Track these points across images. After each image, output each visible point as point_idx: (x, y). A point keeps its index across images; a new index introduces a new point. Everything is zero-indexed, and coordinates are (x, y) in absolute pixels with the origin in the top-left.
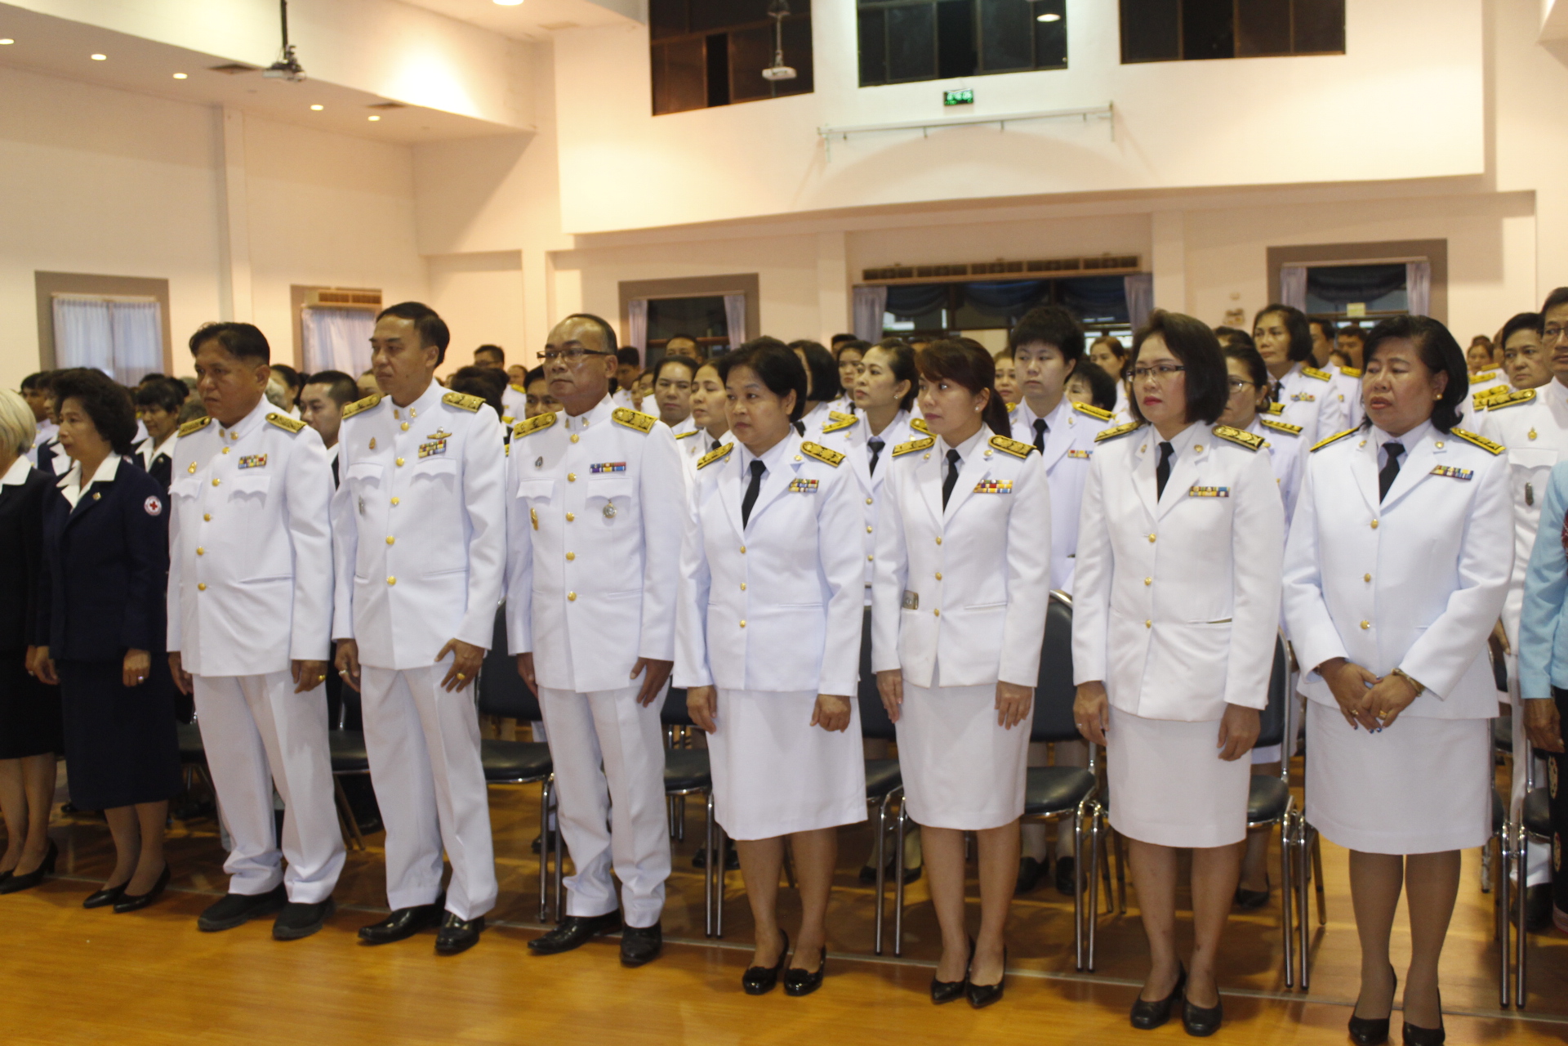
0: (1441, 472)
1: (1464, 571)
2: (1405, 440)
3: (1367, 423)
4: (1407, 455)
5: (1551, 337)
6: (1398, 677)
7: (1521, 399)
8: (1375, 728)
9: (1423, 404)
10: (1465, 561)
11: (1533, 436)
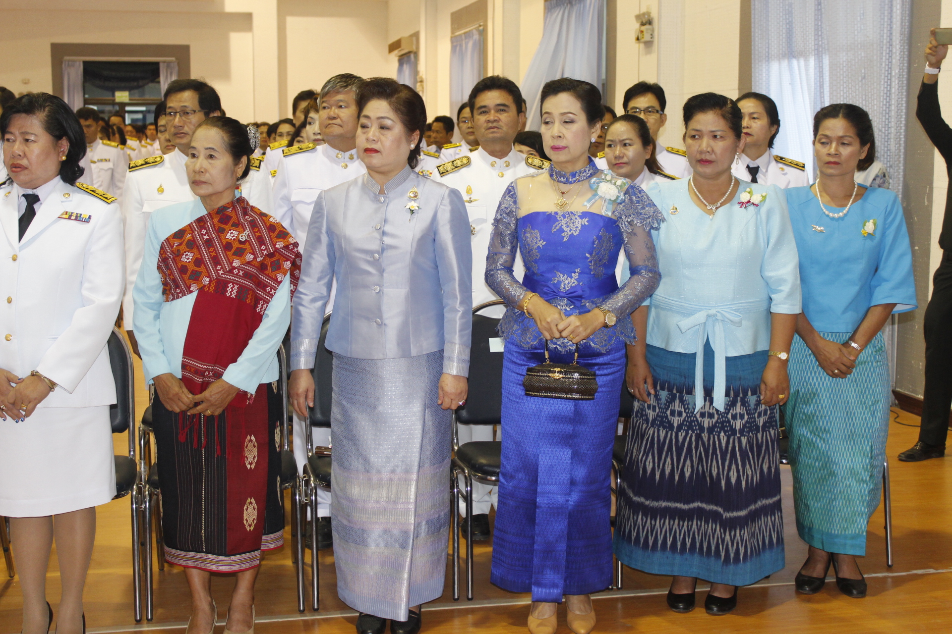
0: (67, 216)
1: (85, 293)
2: (39, 192)
3: (10, 181)
4: (41, 204)
5: (171, 118)
6: (35, 377)
7: (153, 163)
8: (19, 418)
9: (52, 165)
10: (86, 285)
11: (161, 190)
